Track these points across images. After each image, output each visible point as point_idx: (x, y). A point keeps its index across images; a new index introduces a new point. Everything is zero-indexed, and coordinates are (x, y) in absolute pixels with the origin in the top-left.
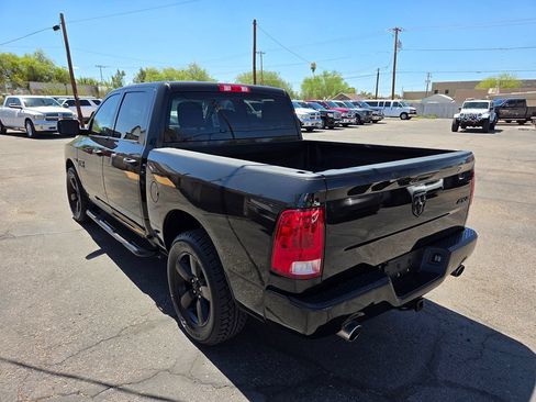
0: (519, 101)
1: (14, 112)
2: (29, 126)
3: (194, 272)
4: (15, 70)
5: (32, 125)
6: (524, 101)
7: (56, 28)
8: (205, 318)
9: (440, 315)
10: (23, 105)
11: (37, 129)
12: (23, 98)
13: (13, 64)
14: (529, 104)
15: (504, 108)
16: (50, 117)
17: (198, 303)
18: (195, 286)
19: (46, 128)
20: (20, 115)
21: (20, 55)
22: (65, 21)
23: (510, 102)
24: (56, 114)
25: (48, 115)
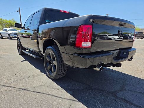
0: (141, 33)
1: (5, 33)
2: (9, 36)
3: (52, 58)
4: (6, 23)
5: (10, 36)
6: (142, 33)
7: (18, 11)
8: (54, 71)
9: (125, 75)
10: (8, 31)
11: (11, 37)
12: (8, 29)
13: (6, 22)
14: (143, 33)
15: (137, 34)
16: (15, 34)
17: (53, 67)
18: (52, 63)
19: (14, 37)
20: (7, 33)
21: (8, 20)
22: (20, 9)
23: (138, 33)
24: (16, 33)
25: (14, 33)
